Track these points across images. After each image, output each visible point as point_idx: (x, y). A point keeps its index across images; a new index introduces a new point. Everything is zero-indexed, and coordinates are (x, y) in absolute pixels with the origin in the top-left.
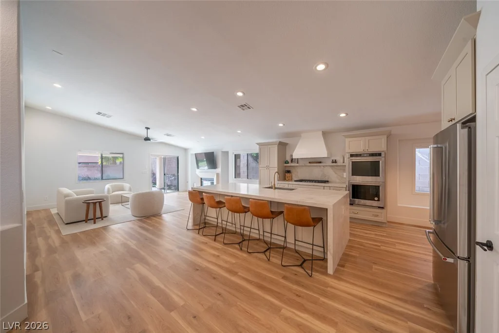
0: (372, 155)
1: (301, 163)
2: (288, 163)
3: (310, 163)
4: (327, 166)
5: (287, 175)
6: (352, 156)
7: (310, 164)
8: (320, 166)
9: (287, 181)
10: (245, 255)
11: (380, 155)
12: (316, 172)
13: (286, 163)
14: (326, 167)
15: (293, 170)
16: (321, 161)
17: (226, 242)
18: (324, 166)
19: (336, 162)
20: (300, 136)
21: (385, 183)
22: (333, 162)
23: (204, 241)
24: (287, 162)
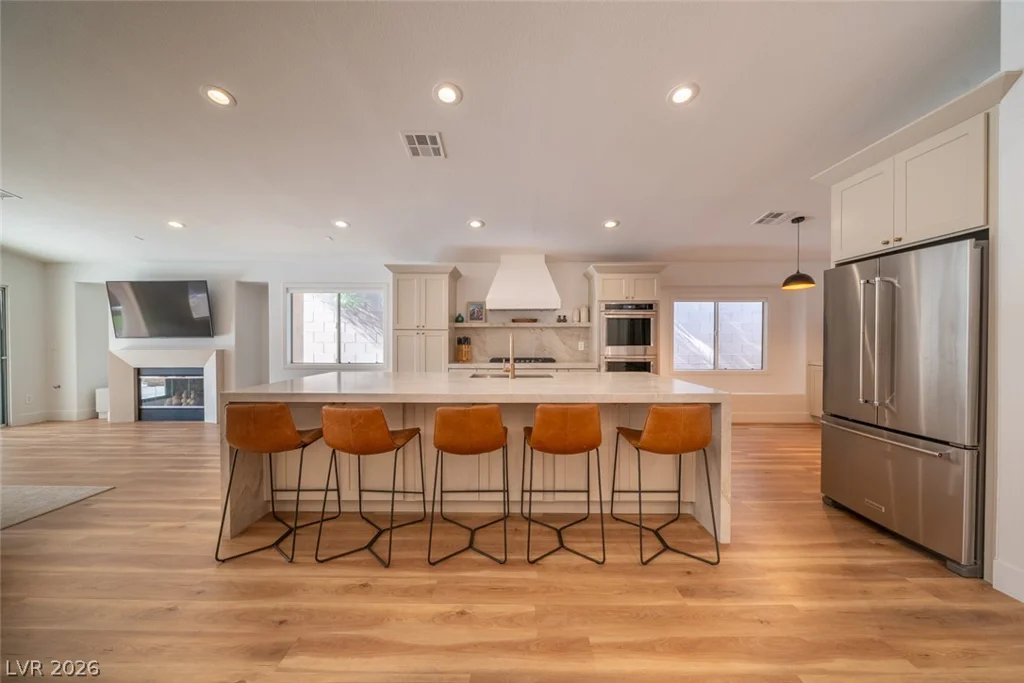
0: (638, 307)
1: (493, 321)
2: (462, 321)
3: (514, 321)
4: (547, 328)
5: (464, 347)
6: (608, 307)
7: (515, 325)
8: (533, 328)
9: (464, 362)
10: (532, 574)
11: (650, 307)
12: (526, 341)
13: (457, 321)
14: (548, 330)
15: (474, 339)
16: (535, 317)
17: (435, 556)
18: (541, 329)
19: (565, 320)
20: (499, 261)
21: (656, 355)
22: (559, 321)
23: (353, 581)
24: (458, 319)
